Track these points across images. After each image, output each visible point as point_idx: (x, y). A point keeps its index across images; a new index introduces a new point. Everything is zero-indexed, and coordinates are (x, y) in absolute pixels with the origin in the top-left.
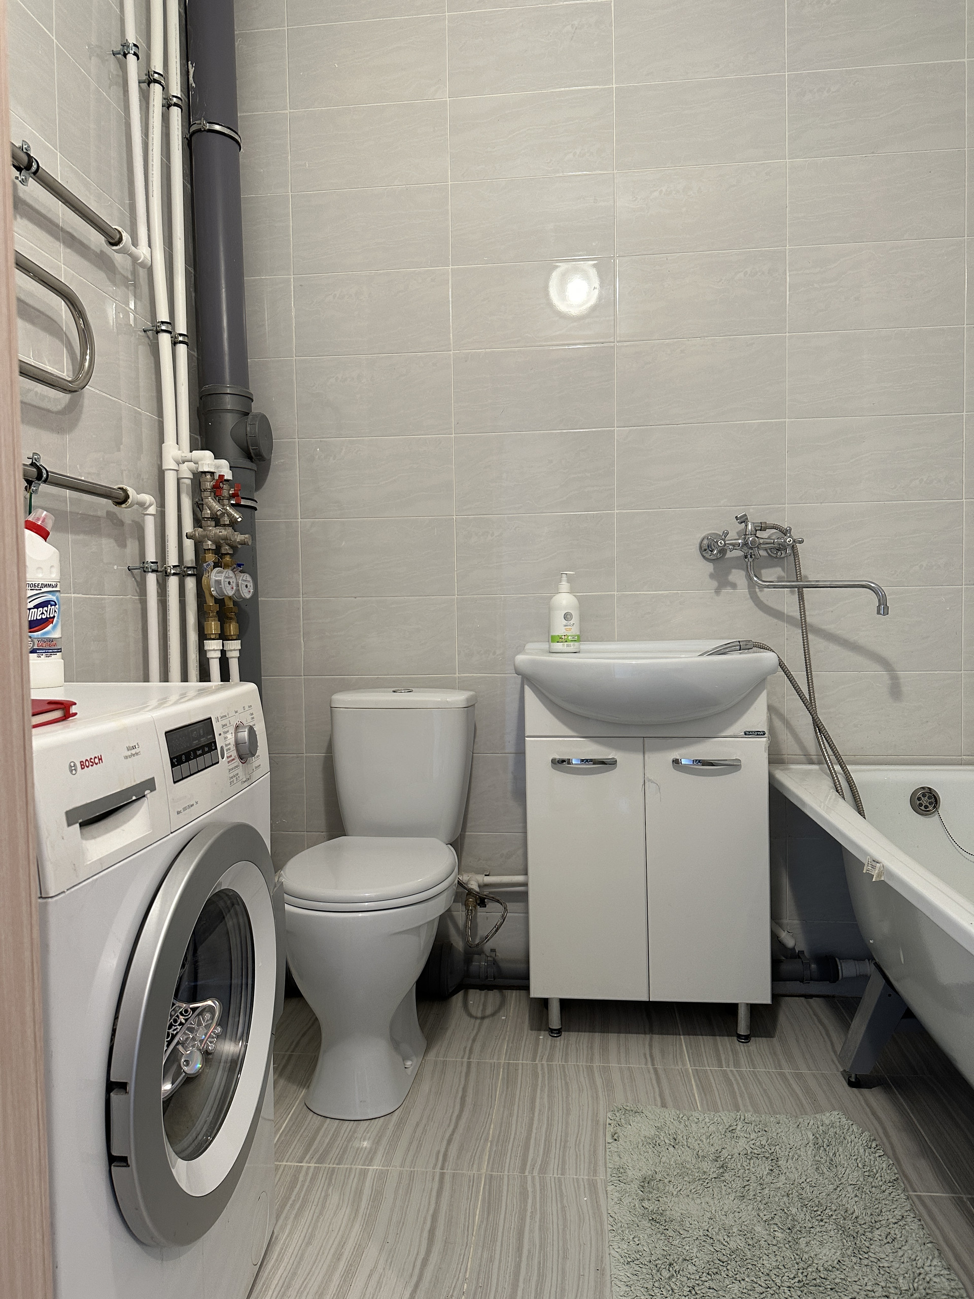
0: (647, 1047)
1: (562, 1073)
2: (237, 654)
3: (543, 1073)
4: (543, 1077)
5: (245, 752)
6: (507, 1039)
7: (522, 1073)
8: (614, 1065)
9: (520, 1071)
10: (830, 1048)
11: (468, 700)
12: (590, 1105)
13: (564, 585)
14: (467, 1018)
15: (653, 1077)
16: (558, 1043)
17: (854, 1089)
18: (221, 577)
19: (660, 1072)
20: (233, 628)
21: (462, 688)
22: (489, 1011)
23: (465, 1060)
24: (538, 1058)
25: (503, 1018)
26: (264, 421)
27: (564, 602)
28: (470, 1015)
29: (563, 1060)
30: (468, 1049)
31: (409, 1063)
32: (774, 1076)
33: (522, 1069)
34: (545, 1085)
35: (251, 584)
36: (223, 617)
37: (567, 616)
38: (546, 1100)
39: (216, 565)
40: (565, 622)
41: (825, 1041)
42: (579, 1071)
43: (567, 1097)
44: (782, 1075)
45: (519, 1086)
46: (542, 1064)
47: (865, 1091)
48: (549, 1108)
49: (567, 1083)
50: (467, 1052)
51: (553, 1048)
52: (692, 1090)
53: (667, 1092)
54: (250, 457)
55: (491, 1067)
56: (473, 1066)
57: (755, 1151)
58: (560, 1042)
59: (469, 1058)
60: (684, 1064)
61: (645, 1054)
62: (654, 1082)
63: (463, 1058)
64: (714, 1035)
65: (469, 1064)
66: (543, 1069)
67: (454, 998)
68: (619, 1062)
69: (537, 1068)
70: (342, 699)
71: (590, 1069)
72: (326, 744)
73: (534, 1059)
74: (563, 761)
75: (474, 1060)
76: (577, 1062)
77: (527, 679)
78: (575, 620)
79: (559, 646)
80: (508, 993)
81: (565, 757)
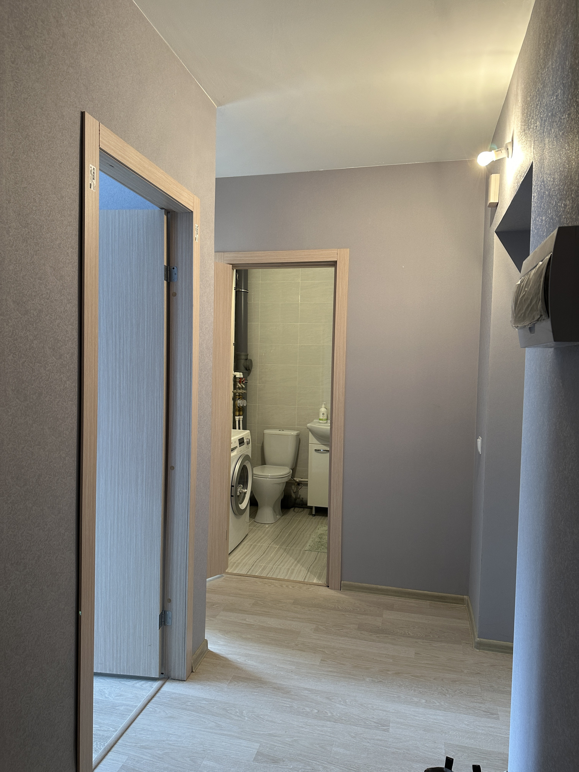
2: (242, 419)
5: (248, 443)
6: (302, 516)
11: (297, 434)
13: (323, 406)
18: (240, 402)
20: (241, 413)
21: (297, 431)
25: (302, 513)
26: (251, 361)
27: (323, 410)
31: (277, 516)
35: (246, 403)
36: (239, 411)
37: (323, 414)
39: (239, 399)
40: (322, 415)
51: (314, 520)
54: (247, 370)
58: (314, 517)
67: (291, 509)
70: (267, 431)
72: (262, 443)
74: (319, 450)
77: (310, 430)
78: (325, 415)
79: (321, 421)
80: (305, 509)
81: (319, 449)
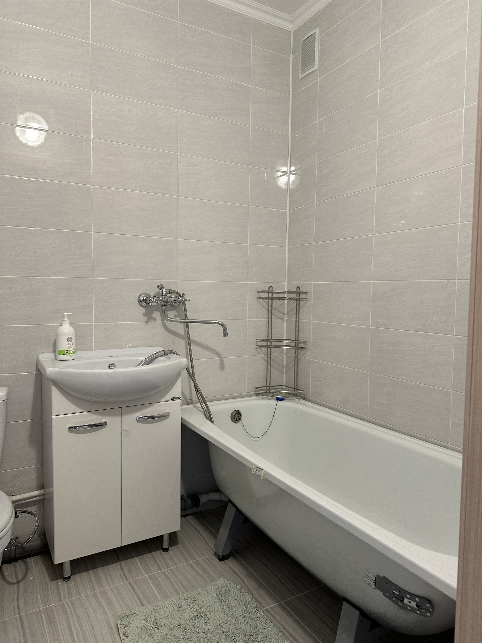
0: (120, 571)
1: (80, 604)
3: (69, 608)
4: (70, 610)
6: (39, 592)
7: (57, 612)
8: (107, 588)
9: (55, 611)
10: (204, 542)
12: (104, 619)
13: (66, 321)
14: (7, 586)
15: (130, 588)
16: (71, 584)
17: (222, 562)
19: (133, 583)
22: (20, 577)
23: (17, 615)
24: (63, 599)
25: (31, 578)
27: (67, 331)
28: (10, 583)
29: (78, 595)
30: (16, 608)
32: (186, 566)
33: (56, 610)
34: (73, 615)
37: (69, 339)
38: (77, 625)
40: (68, 343)
41: (201, 539)
42: (89, 599)
43: (89, 618)
44: (190, 565)
45: (58, 622)
46: (67, 602)
47: (226, 561)
48: (81, 630)
49: (85, 610)
50: (16, 610)
51: (69, 588)
52: (152, 589)
53: (140, 595)
55: (36, 615)
56: (24, 618)
57: (195, 614)
59: (19, 614)
60: (143, 575)
61: (121, 575)
62: (132, 591)
63: (15, 615)
64: (151, 552)
65: (21, 617)
66: (68, 605)
68: (109, 586)
69: (64, 605)
71: (95, 595)
73: (60, 600)
75: (23, 614)
76: (86, 593)
78: (74, 341)
80: (28, 560)
